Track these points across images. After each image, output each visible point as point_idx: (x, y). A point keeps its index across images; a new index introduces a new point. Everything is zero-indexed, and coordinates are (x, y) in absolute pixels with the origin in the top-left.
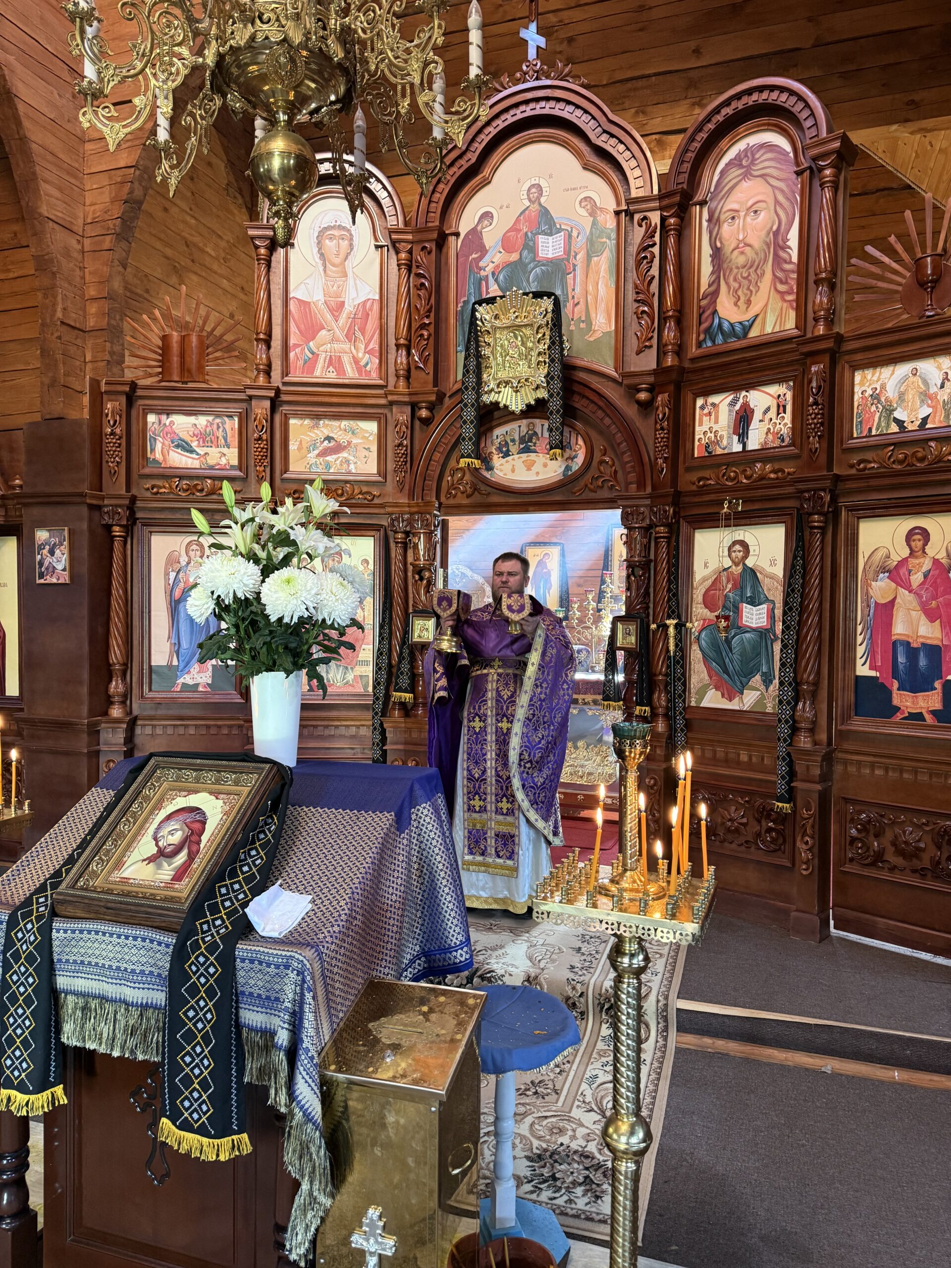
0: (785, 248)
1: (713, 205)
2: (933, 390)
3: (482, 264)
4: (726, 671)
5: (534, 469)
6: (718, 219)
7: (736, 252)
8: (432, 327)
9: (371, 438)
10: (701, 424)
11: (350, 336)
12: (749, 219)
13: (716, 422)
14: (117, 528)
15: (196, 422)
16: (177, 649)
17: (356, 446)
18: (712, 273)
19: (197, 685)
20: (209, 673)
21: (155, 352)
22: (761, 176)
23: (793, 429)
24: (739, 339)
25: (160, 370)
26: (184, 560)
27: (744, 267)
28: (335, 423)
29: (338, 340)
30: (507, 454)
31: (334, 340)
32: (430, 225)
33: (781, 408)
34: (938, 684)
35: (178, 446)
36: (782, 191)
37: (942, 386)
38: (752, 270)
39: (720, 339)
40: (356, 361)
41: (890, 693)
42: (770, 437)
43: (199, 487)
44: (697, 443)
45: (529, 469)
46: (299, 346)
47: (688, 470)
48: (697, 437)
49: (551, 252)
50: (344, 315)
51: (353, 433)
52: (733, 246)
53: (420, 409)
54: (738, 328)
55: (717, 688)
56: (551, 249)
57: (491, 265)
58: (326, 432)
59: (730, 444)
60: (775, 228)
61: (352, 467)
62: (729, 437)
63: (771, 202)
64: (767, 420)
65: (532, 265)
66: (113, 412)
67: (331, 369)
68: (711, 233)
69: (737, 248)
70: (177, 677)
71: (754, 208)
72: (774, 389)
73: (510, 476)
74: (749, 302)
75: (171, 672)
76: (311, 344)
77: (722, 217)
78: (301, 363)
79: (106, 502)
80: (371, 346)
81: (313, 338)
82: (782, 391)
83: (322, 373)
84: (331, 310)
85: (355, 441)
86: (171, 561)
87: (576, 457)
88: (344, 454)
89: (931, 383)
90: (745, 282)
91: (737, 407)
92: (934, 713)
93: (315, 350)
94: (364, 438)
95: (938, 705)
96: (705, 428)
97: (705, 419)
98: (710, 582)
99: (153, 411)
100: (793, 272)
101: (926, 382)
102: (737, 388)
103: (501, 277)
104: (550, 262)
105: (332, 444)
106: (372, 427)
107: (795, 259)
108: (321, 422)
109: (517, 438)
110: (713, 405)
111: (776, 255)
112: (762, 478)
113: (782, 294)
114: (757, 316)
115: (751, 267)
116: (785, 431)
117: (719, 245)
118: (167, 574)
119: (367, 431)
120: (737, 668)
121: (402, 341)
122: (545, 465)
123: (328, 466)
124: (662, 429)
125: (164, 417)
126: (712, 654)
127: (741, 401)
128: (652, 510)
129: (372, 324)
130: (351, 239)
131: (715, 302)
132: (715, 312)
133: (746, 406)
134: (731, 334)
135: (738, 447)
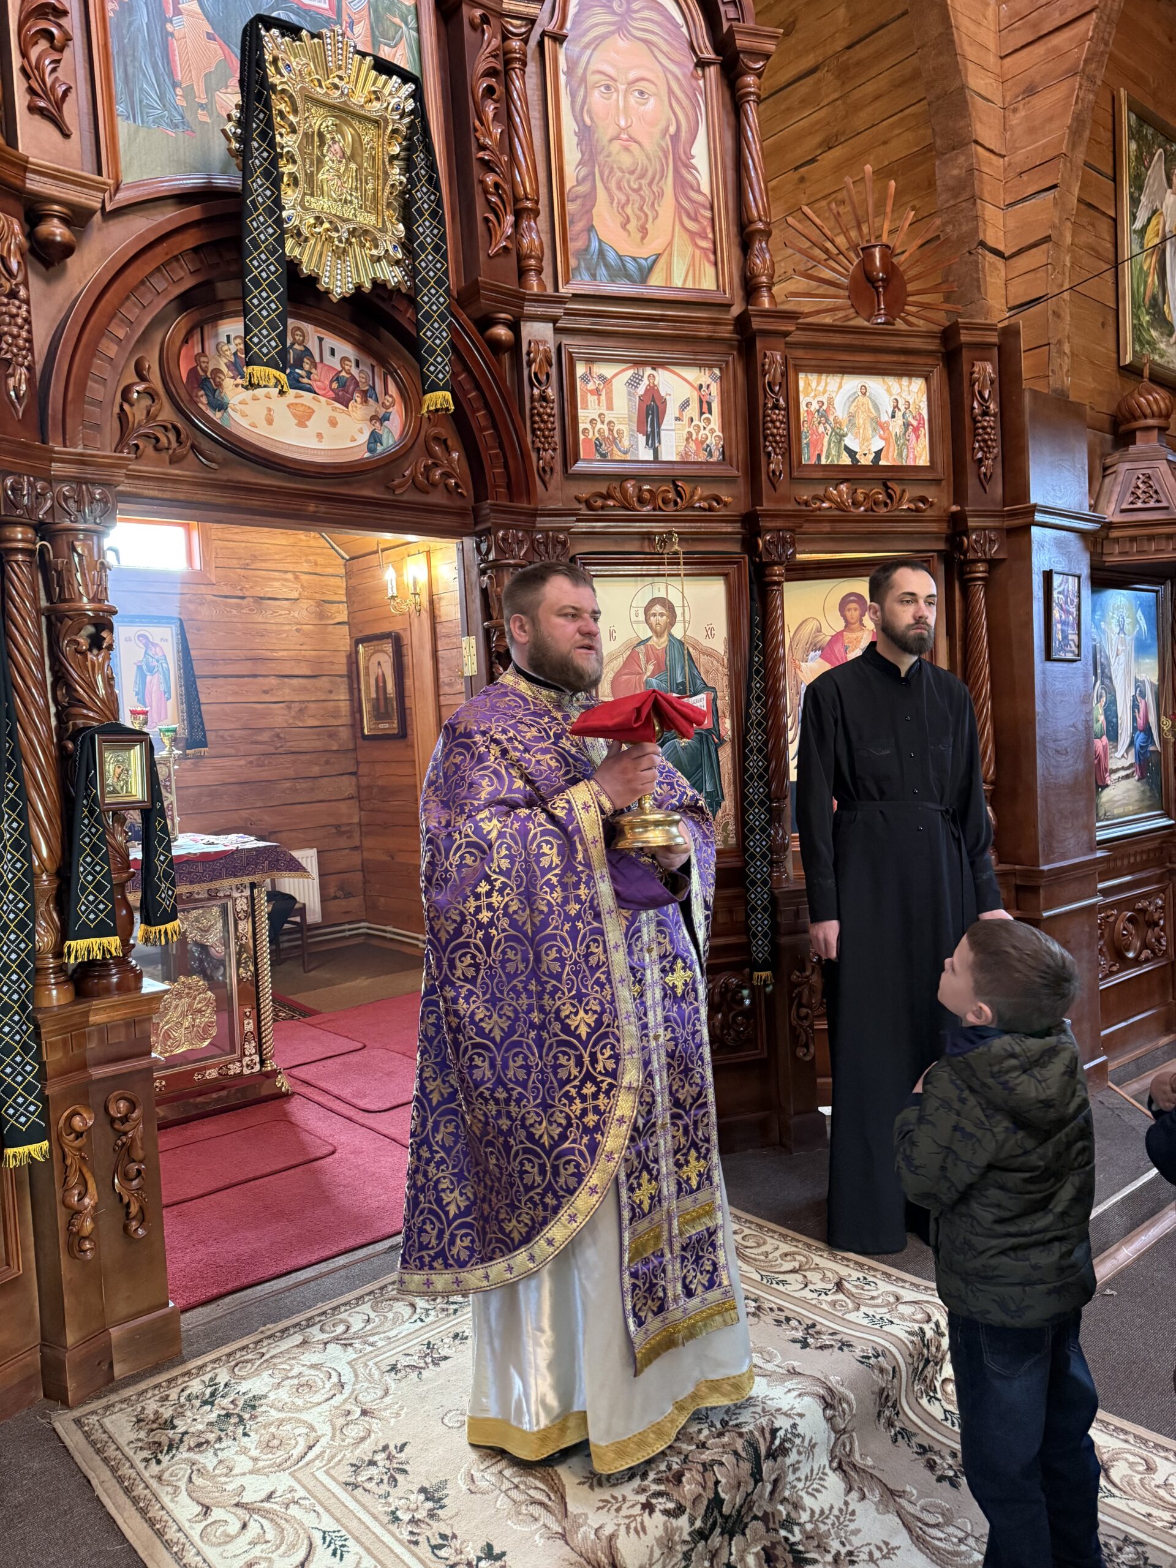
0: (690, 167)
5: (313, 426)
10: (585, 406)
12: (632, 100)
13: (610, 407)
18: (581, 163)
22: (645, 41)
24: (634, 281)
27: (632, 172)
33: (705, 406)
37: (893, 417)
38: (644, 182)
39: (602, 273)
42: (692, 445)
44: (582, 436)
45: (301, 422)
47: (574, 477)
48: (582, 426)
52: (612, 131)
53: (43, 217)
54: (631, 266)
59: (634, 446)
60: (672, 130)
62: (632, 435)
63: (664, 89)
64: (686, 420)
69: (617, 138)
71: (640, 86)
72: (694, 375)
73: (264, 430)
74: (644, 231)
77: (592, 78)
82: (707, 381)
87: (386, 418)
91: (641, 390)
96: (593, 413)
97: (592, 399)
98: (620, 661)
101: (876, 407)
102: (637, 361)
107: (705, 188)
110: (601, 377)
113: (691, 234)
115: (643, 176)
116: (713, 441)
117: (587, 120)
122: (333, 422)
124: (545, 398)
127: (646, 381)
131: (589, 212)
132: (591, 228)
133: (653, 391)
134: (620, 272)
135: (647, 455)
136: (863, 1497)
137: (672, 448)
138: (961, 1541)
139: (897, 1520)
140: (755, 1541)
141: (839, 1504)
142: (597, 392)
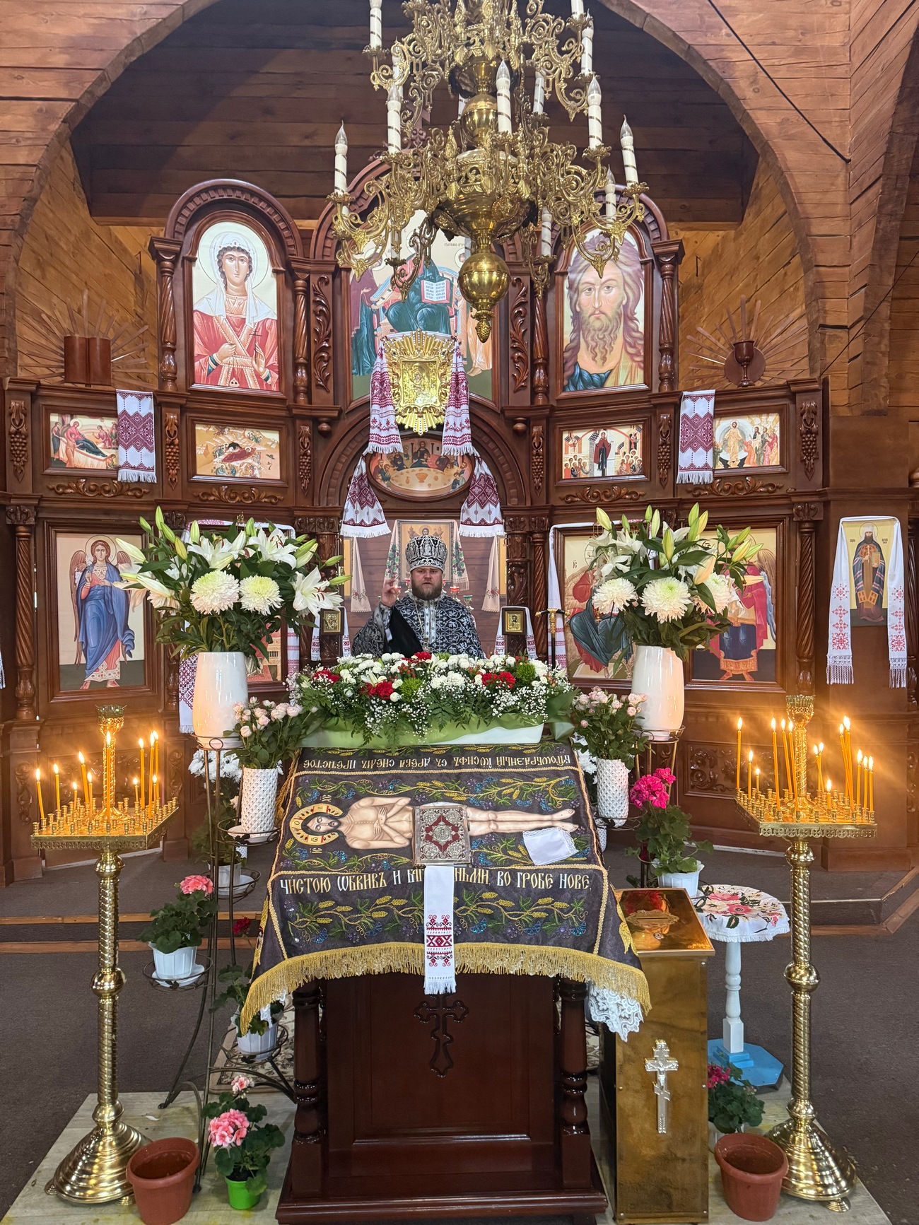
0: (633, 319)
1: (571, 276)
2: (748, 439)
3: (372, 299)
4: (593, 649)
5: (427, 481)
6: (577, 289)
7: (592, 318)
8: (331, 352)
9: (273, 446)
10: (567, 453)
11: (251, 351)
12: (603, 292)
13: (580, 451)
14: (22, 529)
15: (101, 424)
16: (84, 648)
17: (259, 453)
18: (574, 331)
19: (106, 682)
20: (118, 669)
21: (56, 353)
23: (644, 461)
24: (597, 387)
25: (63, 370)
26: (89, 559)
27: (600, 330)
28: (241, 432)
29: (240, 354)
30: (401, 468)
31: (236, 353)
32: (326, 259)
33: (633, 445)
34: (753, 653)
35: (82, 447)
36: (630, 275)
37: (755, 437)
38: (606, 333)
39: (580, 385)
40: (258, 375)
41: (719, 660)
42: (624, 466)
43: (107, 488)
44: (564, 468)
45: (422, 481)
46: (204, 356)
47: (558, 488)
48: (564, 463)
49: (435, 296)
50: (245, 332)
51: (257, 441)
52: (590, 312)
53: (320, 423)
54: (596, 379)
55: (586, 663)
56: (435, 293)
57: (381, 301)
58: (231, 439)
60: (624, 302)
61: (257, 473)
62: (591, 465)
63: (621, 282)
64: (621, 454)
65: (418, 306)
66: (17, 412)
67: (234, 380)
68: (571, 299)
69: (593, 314)
70: (85, 676)
71: (608, 284)
72: (627, 430)
73: (405, 487)
74: (604, 359)
75: (79, 670)
76: (215, 355)
77: (581, 287)
78: (205, 373)
79: (13, 501)
80: (271, 362)
81: (216, 351)
82: (635, 432)
83: (225, 384)
84: (233, 326)
85: (259, 448)
86: (77, 560)
87: (462, 472)
88: (249, 460)
89: (747, 435)
90: (601, 343)
91: (597, 441)
92: (751, 673)
93: (218, 362)
94: (266, 446)
95: (754, 668)
96: (571, 455)
97: (571, 449)
98: (578, 579)
99: (55, 411)
100: (640, 339)
101: (742, 433)
102: (596, 427)
103: (391, 313)
104: (435, 306)
105: (237, 451)
106: (273, 437)
107: (641, 328)
108: (226, 430)
109: (410, 454)
110: (577, 438)
111: (625, 323)
112: (619, 497)
113: (632, 355)
114: (611, 370)
115: (606, 331)
116: (636, 463)
117: (578, 309)
118: (72, 574)
119: (270, 440)
120: (603, 646)
121: (301, 360)
122: (436, 479)
123: (234, 470)
124: (538, 454)
125: (67, 419)
126: (581, 635)
127: (600, 436)
128: (530, 521)
129: (271, 341)
130: (250, 261)
131: (576, 355)
132: (576, 363)
133: (604, 441)
134: (590, 382)
135: (598, 473)
137: (612, 468)
142: (574, 445)
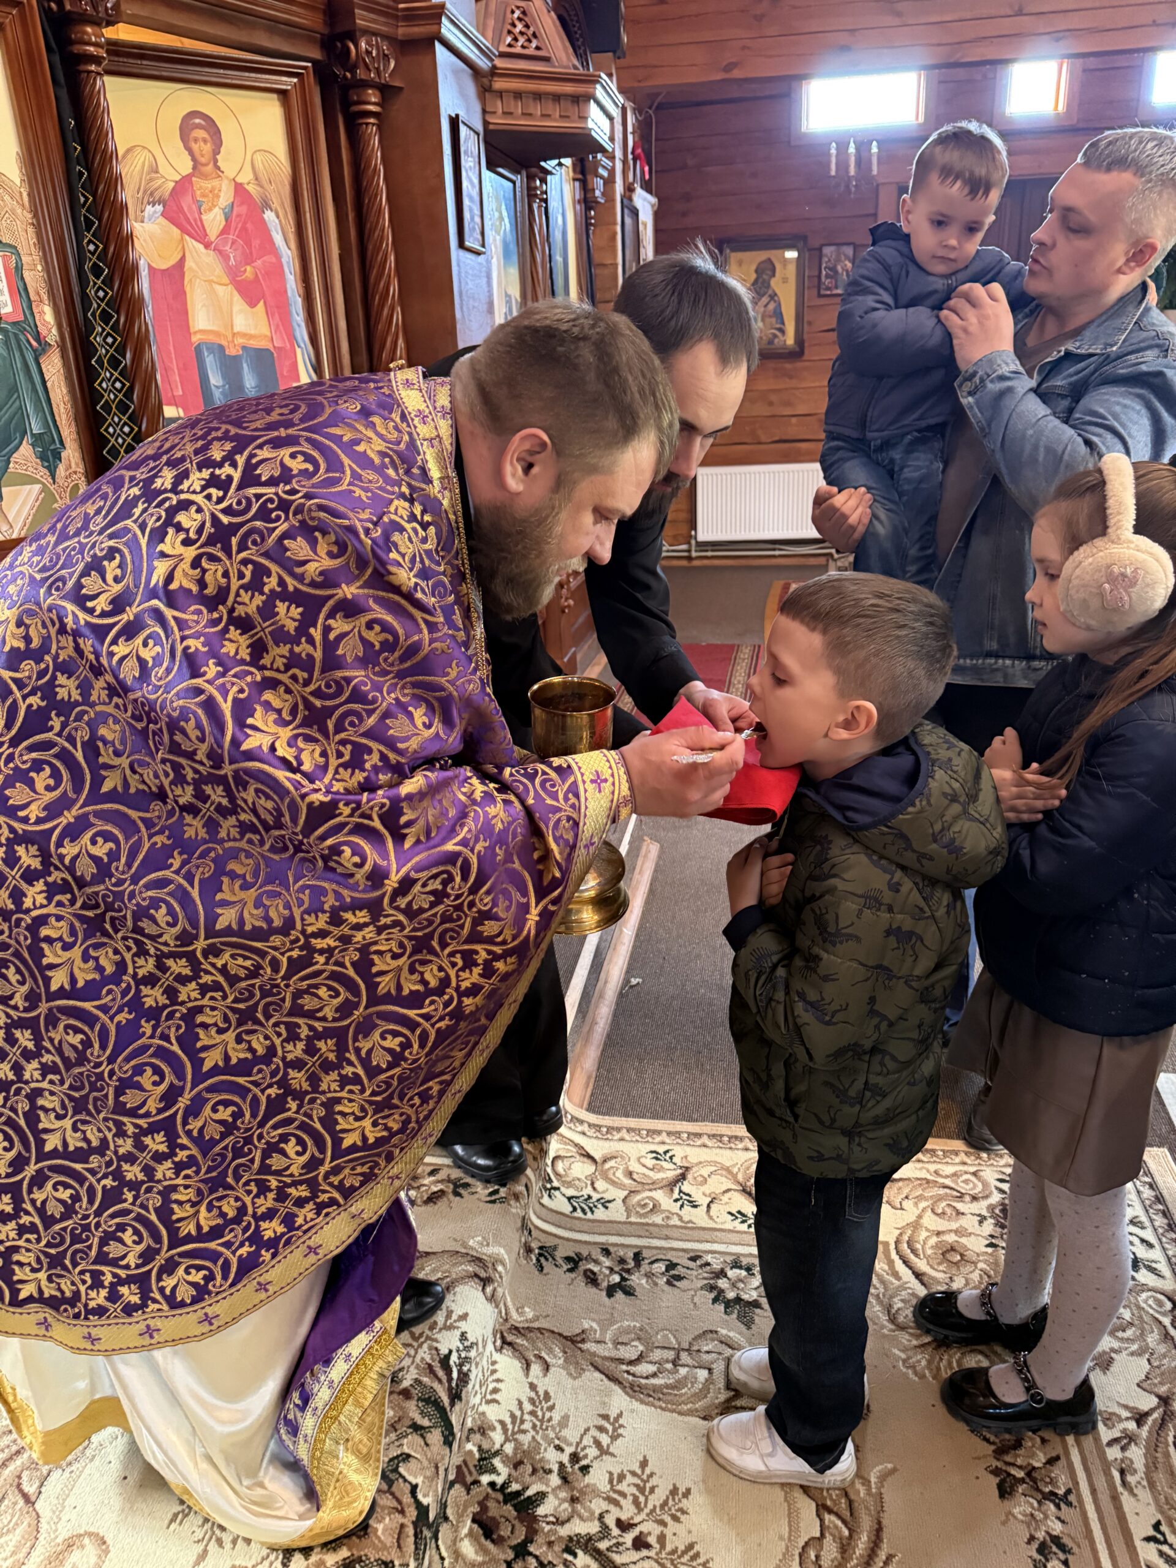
136: (547, 1367)
138: (675, 1363)
139: (597, 1375)
140: (460, 1516)
141: (525, 1393)
